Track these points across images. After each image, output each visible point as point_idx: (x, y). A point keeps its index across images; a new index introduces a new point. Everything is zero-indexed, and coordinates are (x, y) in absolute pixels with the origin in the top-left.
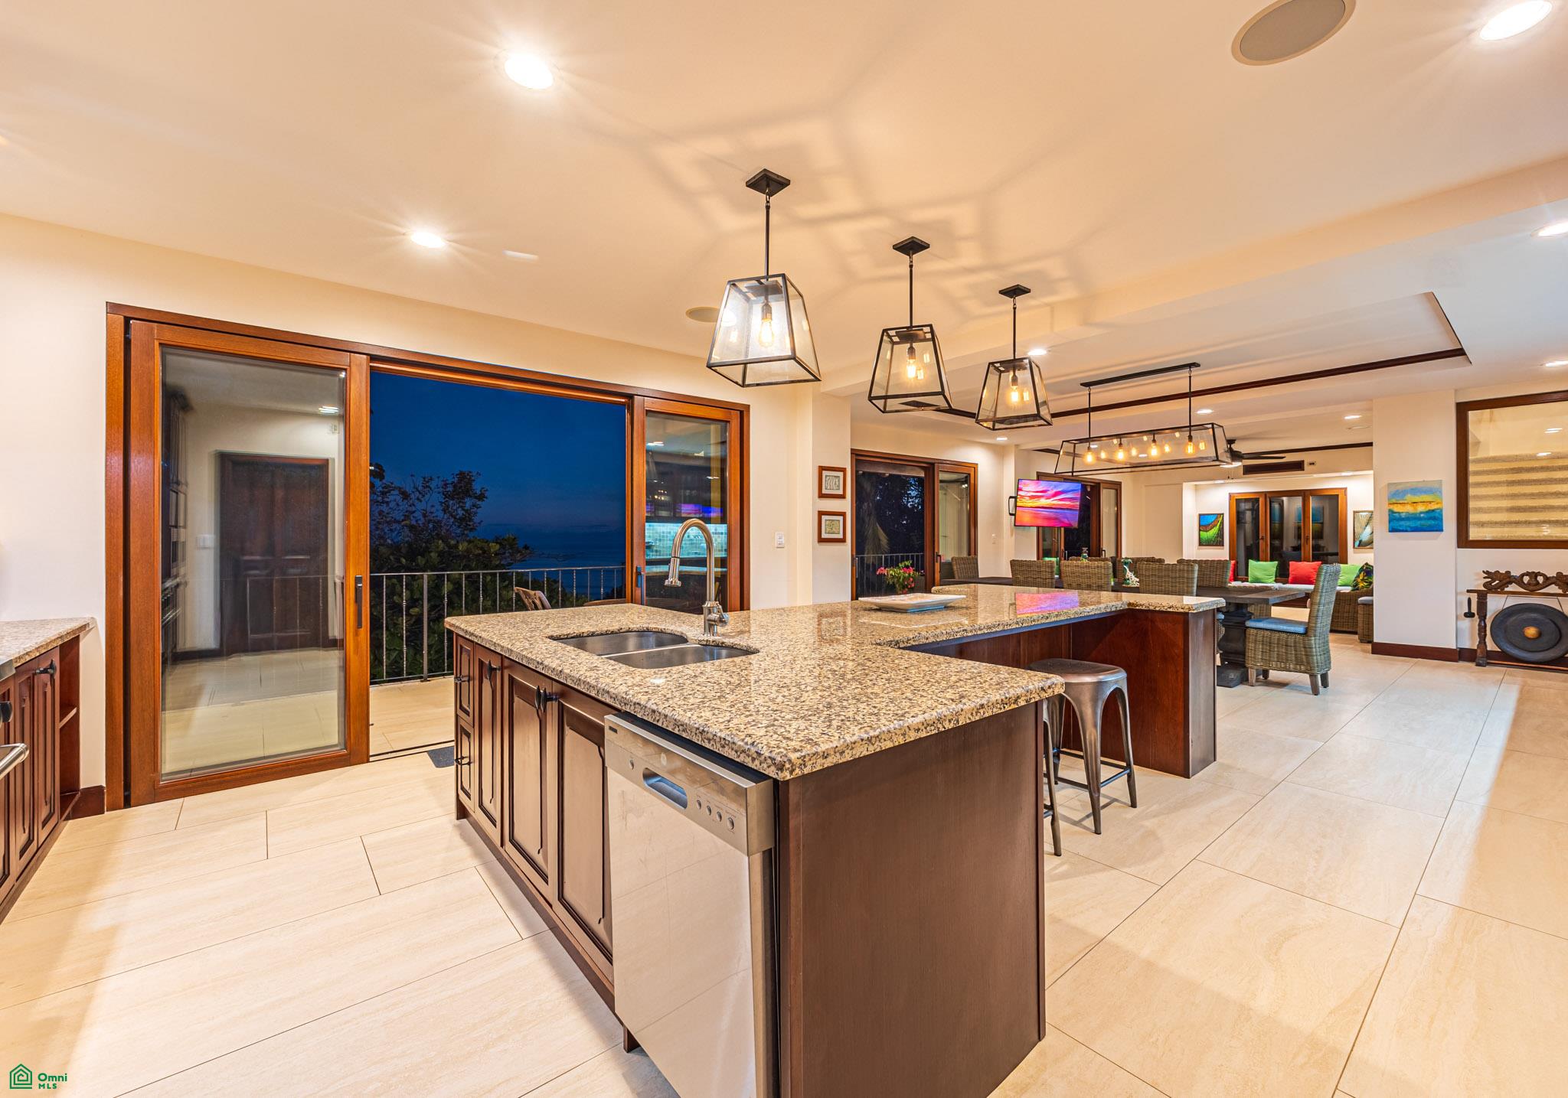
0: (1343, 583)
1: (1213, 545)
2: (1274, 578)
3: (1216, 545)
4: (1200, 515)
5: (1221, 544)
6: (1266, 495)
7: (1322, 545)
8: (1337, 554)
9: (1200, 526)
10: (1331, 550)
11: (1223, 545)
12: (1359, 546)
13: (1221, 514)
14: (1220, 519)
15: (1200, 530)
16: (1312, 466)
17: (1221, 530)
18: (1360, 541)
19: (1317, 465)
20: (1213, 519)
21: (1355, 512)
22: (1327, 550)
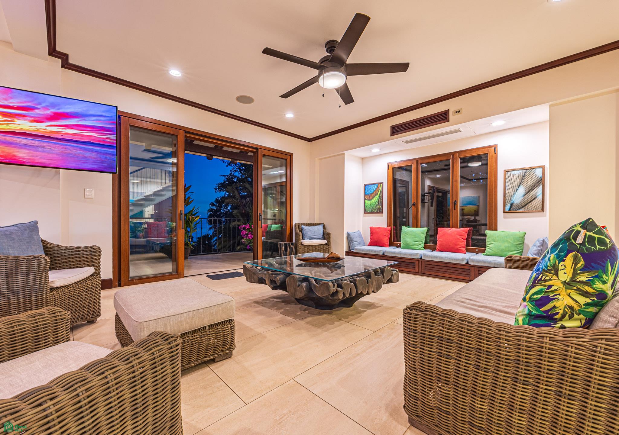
0: (492, 253)
1: (374, 213)
2: (423, 245)
3: (377, 213)
4: (365, 185)
5: (380, 211)
6: (417, 161)
7: (478, 220)
8: (486, 225)
9: (365, 195)
10: (483, 222)
11: (382, 213)
12: (510, 210)
13: (380, 183)
14: (380, 188)
15: (365, 199)
16: (458, 115)
17: (381, 198)
18: (512, 205)
19: (463, 111)
20: (374, 188)
21: (506, 171)
22: (481, 222)
